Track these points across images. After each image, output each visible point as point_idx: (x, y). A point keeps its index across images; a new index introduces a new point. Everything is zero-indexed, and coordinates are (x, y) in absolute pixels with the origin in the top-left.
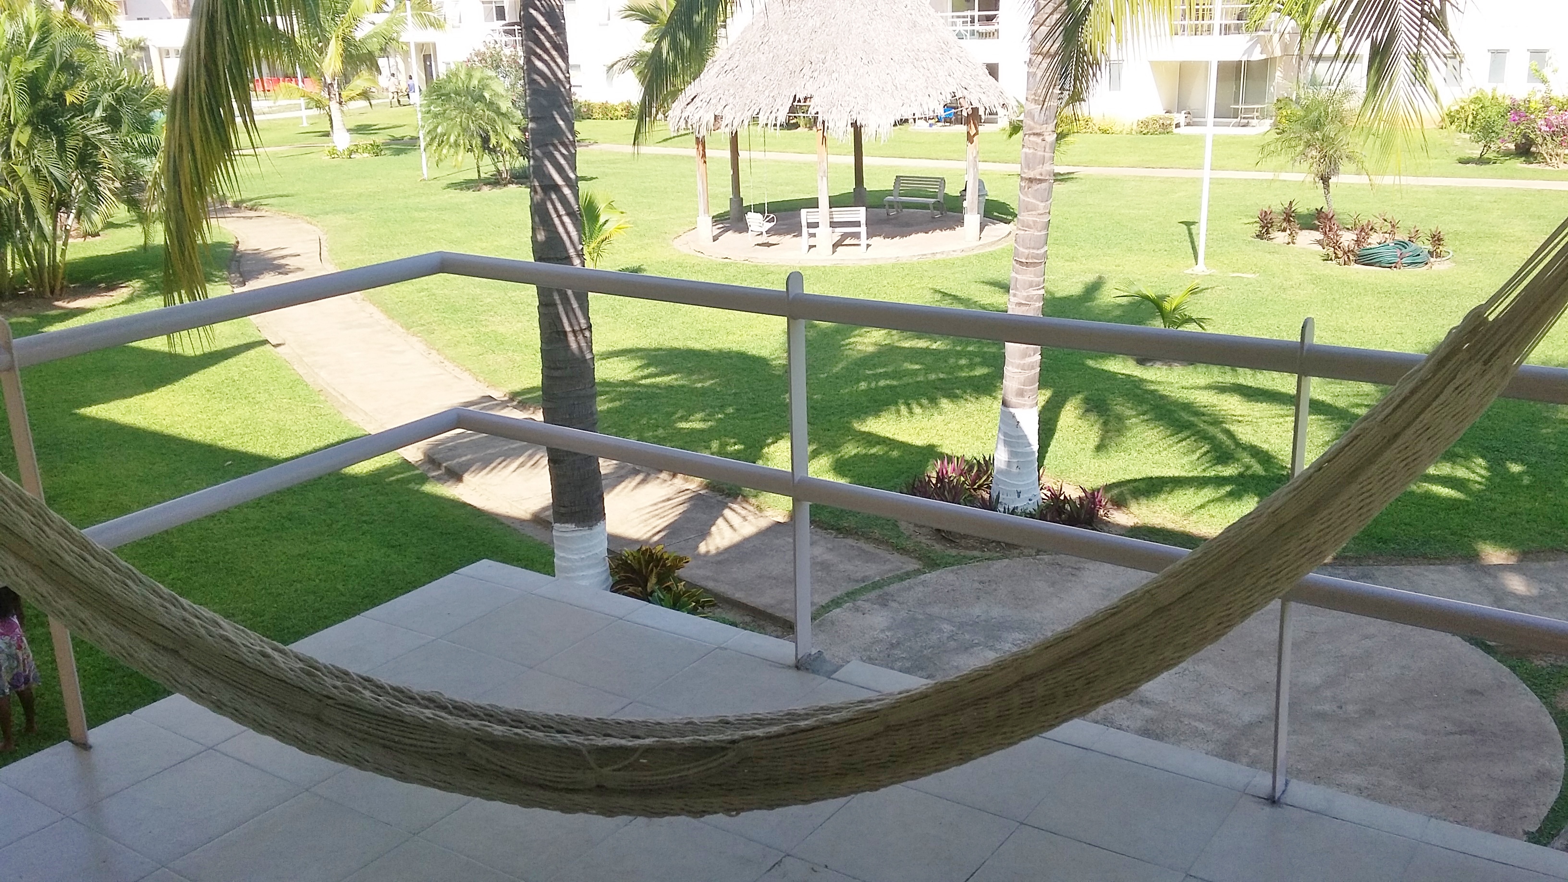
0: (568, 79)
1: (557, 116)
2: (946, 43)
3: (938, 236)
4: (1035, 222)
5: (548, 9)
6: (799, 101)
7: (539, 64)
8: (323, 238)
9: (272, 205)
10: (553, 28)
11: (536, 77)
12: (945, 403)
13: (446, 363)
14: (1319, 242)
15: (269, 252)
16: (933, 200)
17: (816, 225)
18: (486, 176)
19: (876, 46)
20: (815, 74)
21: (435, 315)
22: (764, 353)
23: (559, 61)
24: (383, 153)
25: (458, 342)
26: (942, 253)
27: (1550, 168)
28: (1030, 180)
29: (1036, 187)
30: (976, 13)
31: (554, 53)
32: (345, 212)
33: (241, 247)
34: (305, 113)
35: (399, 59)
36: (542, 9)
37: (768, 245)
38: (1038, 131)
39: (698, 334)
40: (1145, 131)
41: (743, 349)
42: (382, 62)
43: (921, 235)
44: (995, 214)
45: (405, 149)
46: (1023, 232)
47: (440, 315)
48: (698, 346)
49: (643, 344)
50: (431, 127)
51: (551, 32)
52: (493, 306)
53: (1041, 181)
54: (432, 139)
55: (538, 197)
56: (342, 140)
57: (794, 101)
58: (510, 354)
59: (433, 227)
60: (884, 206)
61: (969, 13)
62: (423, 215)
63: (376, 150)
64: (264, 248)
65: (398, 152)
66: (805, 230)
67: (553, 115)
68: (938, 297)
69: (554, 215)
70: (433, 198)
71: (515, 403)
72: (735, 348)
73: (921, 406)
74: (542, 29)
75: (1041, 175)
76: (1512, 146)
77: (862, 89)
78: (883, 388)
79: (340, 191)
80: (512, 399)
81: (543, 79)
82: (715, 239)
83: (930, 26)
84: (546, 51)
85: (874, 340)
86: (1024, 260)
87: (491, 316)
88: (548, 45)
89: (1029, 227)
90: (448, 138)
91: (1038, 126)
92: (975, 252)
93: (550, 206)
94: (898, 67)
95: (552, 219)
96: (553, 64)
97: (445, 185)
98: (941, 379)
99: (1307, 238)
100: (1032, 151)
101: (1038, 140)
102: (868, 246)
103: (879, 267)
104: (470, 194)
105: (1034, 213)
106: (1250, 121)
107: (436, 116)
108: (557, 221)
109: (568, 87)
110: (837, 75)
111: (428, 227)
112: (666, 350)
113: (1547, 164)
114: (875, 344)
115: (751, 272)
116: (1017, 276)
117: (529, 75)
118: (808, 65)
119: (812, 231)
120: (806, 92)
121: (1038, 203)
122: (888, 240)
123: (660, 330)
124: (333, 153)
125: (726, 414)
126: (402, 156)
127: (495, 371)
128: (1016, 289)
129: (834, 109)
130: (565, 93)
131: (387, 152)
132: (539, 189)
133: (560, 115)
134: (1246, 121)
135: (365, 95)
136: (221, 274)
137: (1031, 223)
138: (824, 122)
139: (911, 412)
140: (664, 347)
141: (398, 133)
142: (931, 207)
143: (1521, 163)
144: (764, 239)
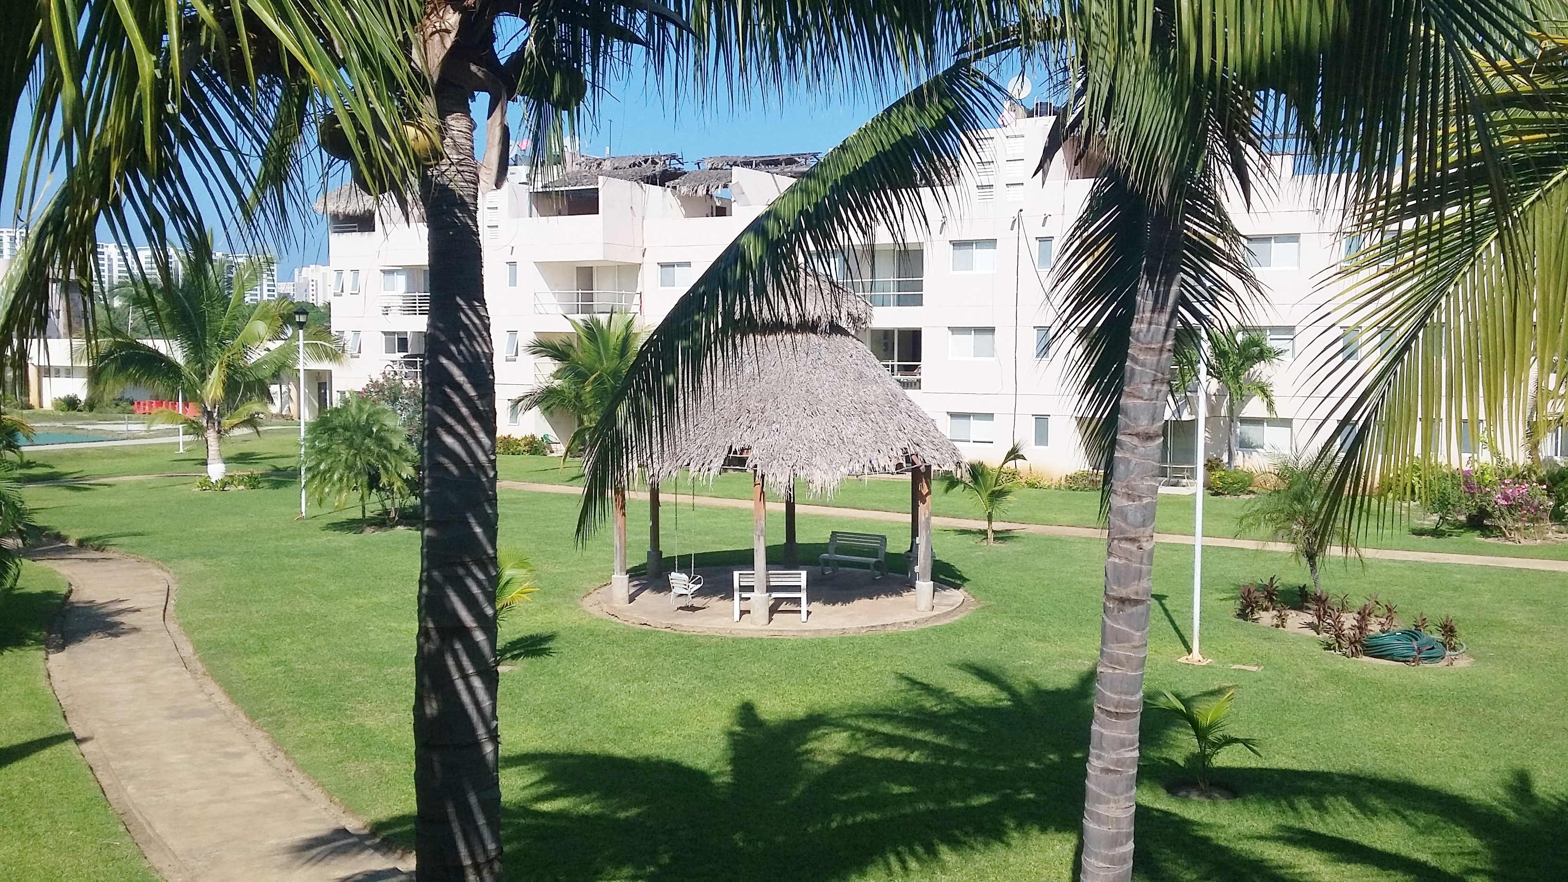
0: (493, 463)
1: (472, 521)
2: (894, 396)
3: (885, 602)
4: (1128, 658)
5: (470, 359)
6: (735, 452)
7: (449, 440)
8: (173, 587)
9: (122, 546)
10: (475, 386)
11: (445, 461)
12: (947, 855)
13: (295, 772)
14: (1310, 625)
15: (103, 605)
16: (874, 560)
17: (751, 589)
18: (372, 515)
19: (820, 396)
20: (754, 424)
21: (290, 699)
22: (702, 764)
23: (482, 435)
24: (260, 486)
25: (314, 741)
26: (894, 624)
27: (1511, 543)
28: (1122, 601)
29: (1129, 610)
30: (896, 363)
31: (474, 424)
32: (205, 557)
33: (73, 598)
34: (182, 438)
35: (292, 387)
36: (460, 358)
37: (693, 609)
38: (1133, 536)
39: (617, 732)
40: (1075, 487)
41: (676, 758)
42: (274, 389)
43: (865, 601)
44: (941, 577)
45: (285, 482)
46: (1111, 671)
47: (296, 700)
48: (618, 751)
49: (549, 745)
50: (314, 463)
51: (472, 393)
52: (363, 688)
53: (1137, 602)
54: (314, 477)
55: (431, 647)
56: (216, 470)
57: (730, 452)
58: (378, 762)
59: (304, 578)
60: (819, 564)
61: (890, 363)
62: (294, 561)
63: (253, 482)
64: (99, 601)
65: (277, 485)
66: (737, 595)
67: (466, 518)
68: (904, 685)
69: (456, 676)
70: (308, 541)
71: (378, 840)
72: (665, 755)
73: (918, 859)
74: (458, 388)
75: (1137, 594)
76: (1463, 518)
77: (805, 442)
78: (862, 823)
79: (204, 530)
80: (373, 834)
81: (455, 464)
82: (632, 599)
83: (877, 378)
84: (462, 420)
85: (836, 746)
86: (1112, 709)
87: (359, 702)
88: (464, 411)
89: (1120, 663)
90: (331, 476)
91: (1132, 530)
92: (930, 625)
93: (450, 662)
94: (844, 420)
95: (452, 682)
96: (471, 441)
97: (324, 525)
98: (931, 812)
99: (1296, 620)
100: (1123, 561)
101: (1133, 547)
102: (809, 613)
103: (824, 641)
104: (351, 538)
105: (1126, 645)
106: (1180, 480)
107: (321, 451)
108: (460, 685)
109: (492, 474)
110: (778, 426)
111: (297, 577)
112: (578, 756)
113: (1507, 539)
114: (839, 753)
115: (675, 643)
116: (1103, 731)
117: (431, 456)
118: (745, 415)
119: (744, 595)
120: (743, 443)
121: (1132, 631)
122: (829, 607)
123: (569, 727)
124: (206, 484)
125: (660, 866)
126: (282, 490)
127: (356, 788)
128: (1102, 748)
129: (775, 462)
130: (487, 485)
131: (266, 484)
132: (433, 633)
133: (476, 519)
134: (1176, 480)
135: (251, 422)
136: (37, 634)
137: (1123, 659)
138: (763, 476)
139: (905, 868)
140: (576, 752)
141: (281, 464)
142: (872, 567)
143: (1478, 536)
144: (689, 601)
